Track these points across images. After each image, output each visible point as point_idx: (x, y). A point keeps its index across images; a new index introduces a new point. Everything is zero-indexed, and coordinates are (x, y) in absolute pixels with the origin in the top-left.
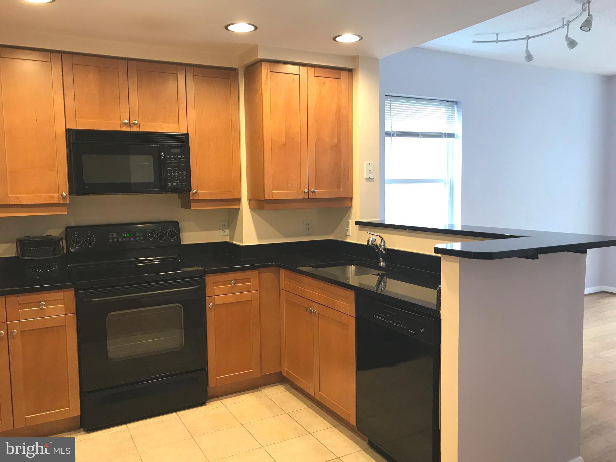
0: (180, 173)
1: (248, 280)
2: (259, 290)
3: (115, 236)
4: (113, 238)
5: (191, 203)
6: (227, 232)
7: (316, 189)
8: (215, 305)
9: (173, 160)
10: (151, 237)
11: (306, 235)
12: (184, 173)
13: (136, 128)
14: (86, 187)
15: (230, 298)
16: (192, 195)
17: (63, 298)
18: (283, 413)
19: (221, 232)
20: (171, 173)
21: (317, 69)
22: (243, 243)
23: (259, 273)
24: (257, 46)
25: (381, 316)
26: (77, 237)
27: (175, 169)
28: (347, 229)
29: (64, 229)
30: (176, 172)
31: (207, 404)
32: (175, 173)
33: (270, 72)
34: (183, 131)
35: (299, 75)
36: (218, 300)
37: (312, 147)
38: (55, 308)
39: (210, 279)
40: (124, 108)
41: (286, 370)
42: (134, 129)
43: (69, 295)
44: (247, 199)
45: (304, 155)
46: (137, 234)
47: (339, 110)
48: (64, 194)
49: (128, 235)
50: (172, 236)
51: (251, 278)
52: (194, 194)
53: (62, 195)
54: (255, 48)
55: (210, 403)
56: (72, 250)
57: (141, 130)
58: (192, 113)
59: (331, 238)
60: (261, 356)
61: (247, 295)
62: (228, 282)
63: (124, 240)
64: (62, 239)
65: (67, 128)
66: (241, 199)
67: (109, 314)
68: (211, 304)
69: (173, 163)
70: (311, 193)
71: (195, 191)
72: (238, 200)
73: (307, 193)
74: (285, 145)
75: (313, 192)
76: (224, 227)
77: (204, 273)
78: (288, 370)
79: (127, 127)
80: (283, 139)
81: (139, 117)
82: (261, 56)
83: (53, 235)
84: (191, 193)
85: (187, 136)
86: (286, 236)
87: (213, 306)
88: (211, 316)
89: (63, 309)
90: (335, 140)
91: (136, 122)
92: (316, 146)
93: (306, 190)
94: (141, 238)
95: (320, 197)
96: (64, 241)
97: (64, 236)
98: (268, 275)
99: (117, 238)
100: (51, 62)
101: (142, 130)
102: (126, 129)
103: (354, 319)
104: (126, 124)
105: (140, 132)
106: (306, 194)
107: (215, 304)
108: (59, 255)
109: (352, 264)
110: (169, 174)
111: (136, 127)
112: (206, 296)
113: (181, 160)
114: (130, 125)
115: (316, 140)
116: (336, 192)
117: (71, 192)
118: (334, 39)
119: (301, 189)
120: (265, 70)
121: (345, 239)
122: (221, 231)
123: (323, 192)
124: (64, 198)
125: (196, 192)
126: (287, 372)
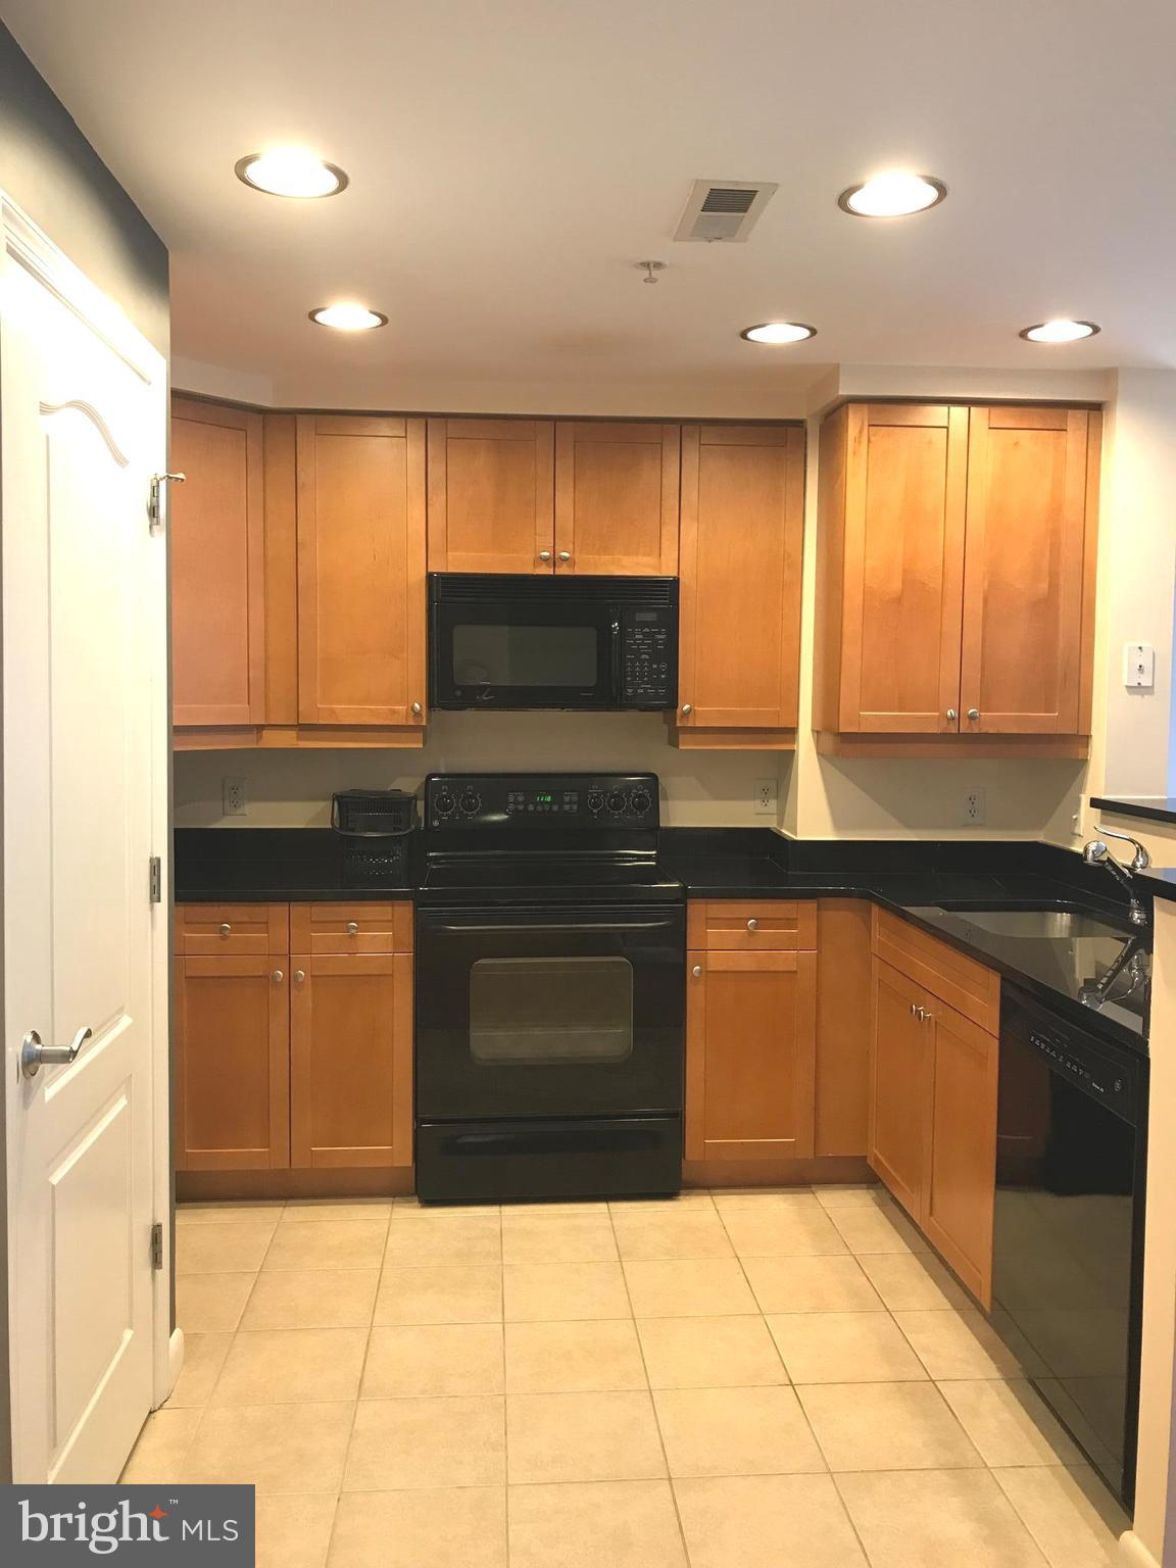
0: (655, 666)
1: (789, 923)
2: (818, 948)
3: (521, 799)
4: (516, 803)
5: (680, 736)
6: (773, 804)
7: (981, 711)
8: (707, 972)
9: (641, 636)
10: (596, 806)
11: (966, 826)
12: (663, 666)
13: (567, 569)
14: (458, 693)
15: (745, 961)
16: (682, 716)
17: (390, 918)
18: (846, 1252)
19: (755, 805)
20: (634, 667)
21: (996, 411)
22: (796, 834)
23: (819, 909)
24: (837, 366)
25: (1045, 1042)
26: (445, 796)
27: (643, 656)
28: (1074, 817)
29: (424, 779)
30: (646, 664)
31: (681, 1197)
32: (642, 667)
33: (869, 425)
34: (667, 570)
35: (947, 428)
36: (717, 961)
37: (974, 603)
38: (375, 936)
39: (698, 911)
40: (544, 524)
41: (876, 1153)
42: (563, 570)
43: (404, 912)
44: (813, 731)
45: (951, 625)
46: (567, 799)
47: (1056, 510)
48: (417, 705)
49: (549, 799)
50: (641, 807)
51: (796, 919)
52: (686, 714)
53: (413, 708)
54: (832, 374)
55: (687, 1197)
56: (436, 823)
57: (577, 573)
58: (690, 531)
59: (1040, 837)
60: (816, 1109)
61: (785, 959)
62: (740, 922)
63: (539, 808)
64: (415, 798)
65: (430, 570)
66: (797, 728)
67: (479, 962)
68: (697, 967)
69: (639, 645)
70: (968, 721)
71: (686, 707)
72: (792, 732)
73: (953, 719)
74: (899, 600)
75: (972, 717)
76: (765, 794)
77: (683, 896)
78: (880, 1157)
79: (548, 565)
80: (896, 585)
81: (574, 543)
82: (845, 390)
83: (403, 790)
84: (679, 711)
85: (676, 581)
86: (909, 826)
87: (701, 972)
88: (696, 996)
89: (389, 940)
90: (1044, 586)
91: (566, 554)
92: (986, 601)
93: (951, 712)
94: (575, 807)
95: (992, 731)
96: (421, 805)
97: (422, 794)
98: (841, 917)
99: (525, 804)
100: (406, 437)
101: (578, 571)
102: (545, 570)
103: (997, 1041)
104: (546, 560)
105: (576, 576)
106: (951, 722)
107: (709, 969)
108: (408, 831)
109: (1062, 909)
110: (629, 669)
111: (569, 566)
112: (688, 948)
113: (659, 637)
114: (554, 561)
115: (986, 584)
116: (1038, 720)
117: (431, 704)
118: (1023, 334)
119: (938, 711)
120: (855, 424)
121: (1071, 843)
122: (758, 802)
123: (1002, 719)
124: (417, 714)
125: (690, 710)
126: (877, 1160)
